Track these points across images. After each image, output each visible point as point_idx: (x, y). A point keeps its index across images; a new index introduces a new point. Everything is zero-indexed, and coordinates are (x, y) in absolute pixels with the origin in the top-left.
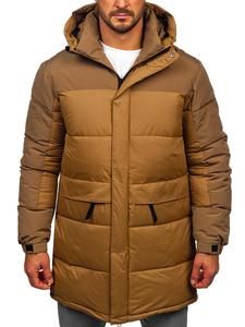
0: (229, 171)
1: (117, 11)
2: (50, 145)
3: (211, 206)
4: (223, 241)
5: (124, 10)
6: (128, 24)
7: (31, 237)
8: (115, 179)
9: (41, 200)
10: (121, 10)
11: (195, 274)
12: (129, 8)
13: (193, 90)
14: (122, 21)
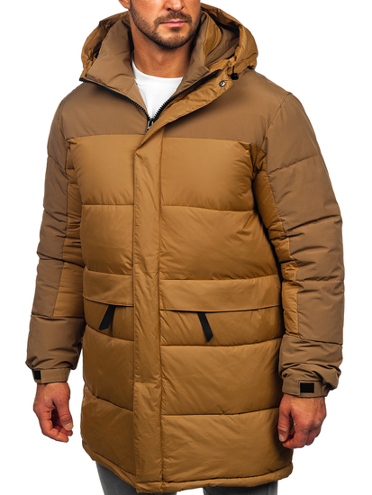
2: (70, 220)
6: (183, 35)
7: (40, 358)
8: (138, 270)
9: (58, 305)
10: (174, 14)
11: (284, 427)
12: (185, 11)
13: (265, 138)
14: (175, 30)
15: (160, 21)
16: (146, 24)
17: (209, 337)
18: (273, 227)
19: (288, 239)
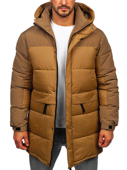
0: (117, 87)
1: (62, 6)
3: (108, 105)
4: (115, 124)
5: (65, 6)
6: (67, 13)
10: (63, 6)
12: (67, 5)
14: (64, 11)
15: (59, 8)
16: (55, 8)
17: (84, 111)
18: (99, 74)
19: (103, 77)
